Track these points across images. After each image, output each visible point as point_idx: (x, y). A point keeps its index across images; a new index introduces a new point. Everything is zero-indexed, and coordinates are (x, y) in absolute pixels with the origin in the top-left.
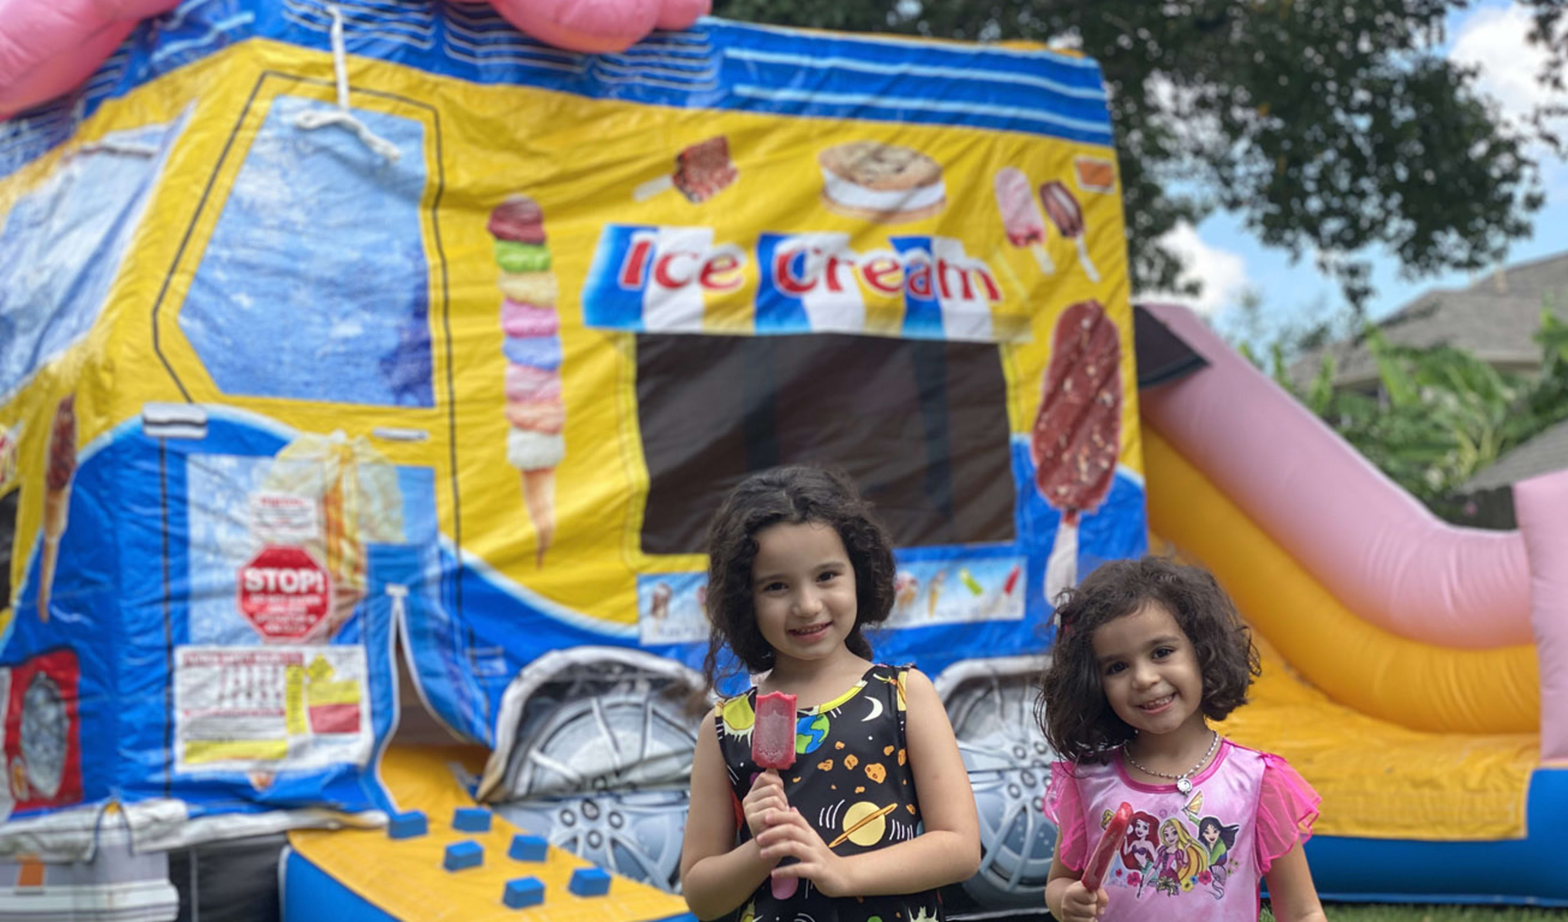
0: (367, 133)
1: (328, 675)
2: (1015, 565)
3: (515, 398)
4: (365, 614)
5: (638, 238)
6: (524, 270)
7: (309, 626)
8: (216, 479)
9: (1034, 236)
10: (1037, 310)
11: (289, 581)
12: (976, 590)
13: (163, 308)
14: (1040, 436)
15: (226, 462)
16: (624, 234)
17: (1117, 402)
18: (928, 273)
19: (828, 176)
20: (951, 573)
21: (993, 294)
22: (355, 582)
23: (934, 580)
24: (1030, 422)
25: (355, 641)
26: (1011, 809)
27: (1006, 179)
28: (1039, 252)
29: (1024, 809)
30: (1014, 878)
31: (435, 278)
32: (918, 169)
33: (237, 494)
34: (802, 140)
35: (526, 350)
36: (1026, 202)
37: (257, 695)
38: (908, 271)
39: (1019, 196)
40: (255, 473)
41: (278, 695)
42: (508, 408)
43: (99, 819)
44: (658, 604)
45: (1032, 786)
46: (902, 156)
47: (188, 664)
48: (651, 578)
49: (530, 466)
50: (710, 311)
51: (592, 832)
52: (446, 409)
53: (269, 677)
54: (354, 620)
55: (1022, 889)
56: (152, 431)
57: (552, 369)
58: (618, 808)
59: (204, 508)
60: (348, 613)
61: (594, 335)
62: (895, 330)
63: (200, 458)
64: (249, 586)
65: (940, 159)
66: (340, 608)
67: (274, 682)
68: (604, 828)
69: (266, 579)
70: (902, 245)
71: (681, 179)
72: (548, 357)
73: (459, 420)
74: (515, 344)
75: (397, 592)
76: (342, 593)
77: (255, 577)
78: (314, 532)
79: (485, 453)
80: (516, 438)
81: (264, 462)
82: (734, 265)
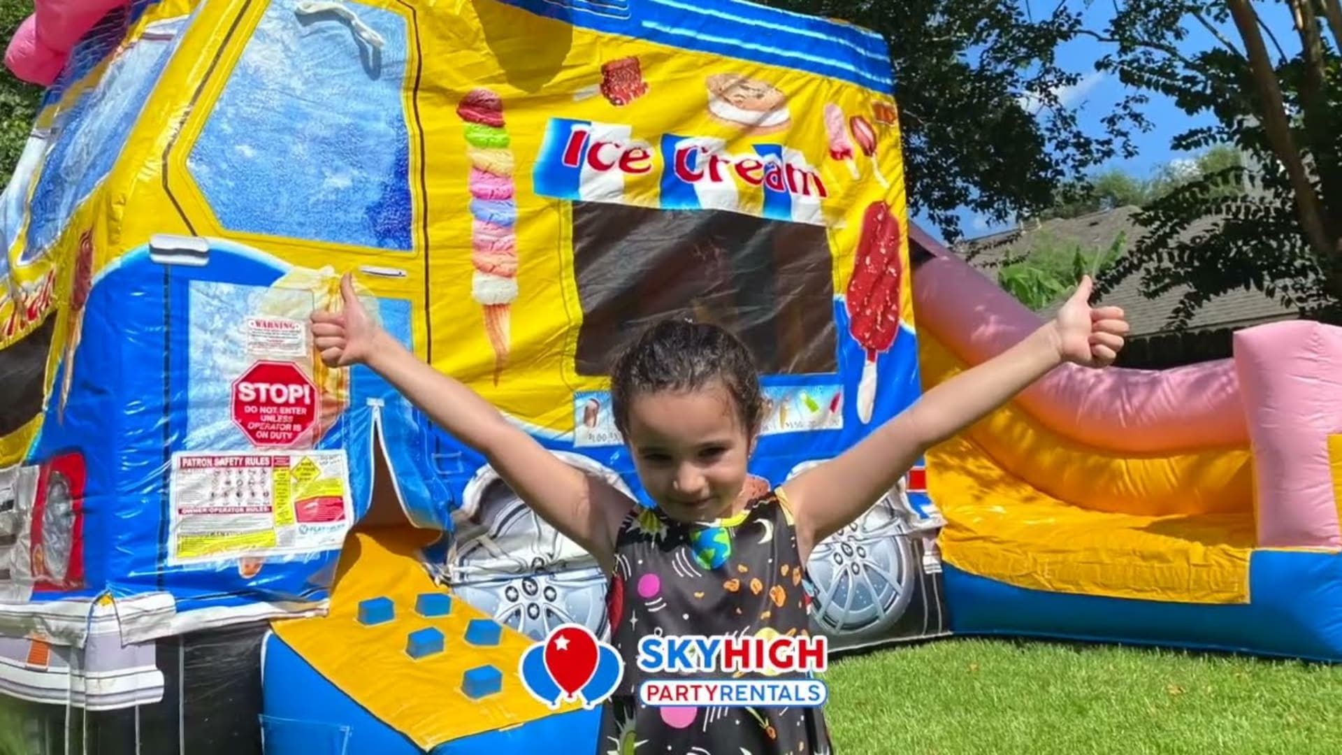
0: (356, 21)
1: (314, 474)
2: (836, 390)
3: (478, 247)
4: (347, 423)
5: (576, 128)
6: (485, 145)
7: (295, 434)
8: (215, 302)
9: (846, 153)
10: (850, 205)
11: (279, 393)
12: (813, 407)
13: (173, 152)
14: (850, 295)
15: (226, 288)
16: (564, 125)
17: (899, 272)
18: (779, 172)
19: (711, 95)
20: (794, 395)
21: (823, 193)
22: (338, 396)
23: (784, 400)
24: (844, 286)
25: (337, 445)
26: (837, 571)
27: (830, 110)
28: (849, 164)
29: (846, 573)
30: (839, 625)
31: (414, 145)
32: (771, 97)
33: (235, 317)
34: (692, 66)
35: (488, 209)
36: (841, 128)
37: (246, 495)
38: (766, 168)
39: (837, 123)
40: (251, 298)
41: (266, 494)
42: (474, 255)
43: (92, 611)
44: (589, 415)
45: (850, 555)
46: (761, 86)
47: (183, 467)
48: (582, 395)
49: (491, 303)
50: (627, 188)
51: (532, 605)
52: (422, 253)
53: (257, 478)
54: (337, 428)
55: (843, 633)
56: (157, 258)
57: (508, 225)
58: (552, 584)
59: (203, 328)
60: (333, 422)
61: (541, 202)
62: (758, 212)
63: (201, 284)
64: (242, 397)
65: (787, 90)
66: (324, 417)
67: (263, 482)
68: (541, 601)
69: (257, 391)
70: (762, 150)
71: (606, 88)
72: (506, 216)
73: (430, 262)
74: (480, 204)
75: (376, 404)
76: (327, 404)
77: (248, 390)
78: (303, 351)
79: (453, 290)
80: (478, 278)
81: (259, 290)
82: (646, 156)
